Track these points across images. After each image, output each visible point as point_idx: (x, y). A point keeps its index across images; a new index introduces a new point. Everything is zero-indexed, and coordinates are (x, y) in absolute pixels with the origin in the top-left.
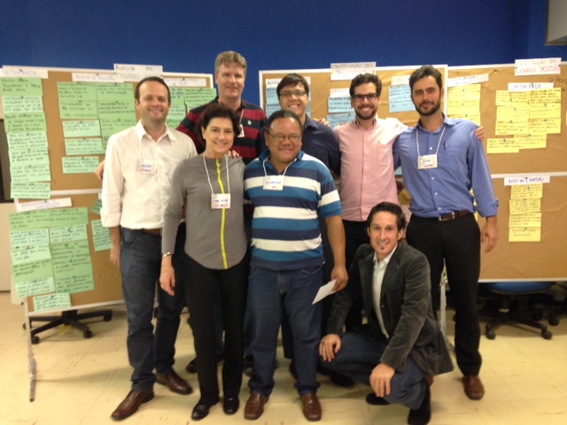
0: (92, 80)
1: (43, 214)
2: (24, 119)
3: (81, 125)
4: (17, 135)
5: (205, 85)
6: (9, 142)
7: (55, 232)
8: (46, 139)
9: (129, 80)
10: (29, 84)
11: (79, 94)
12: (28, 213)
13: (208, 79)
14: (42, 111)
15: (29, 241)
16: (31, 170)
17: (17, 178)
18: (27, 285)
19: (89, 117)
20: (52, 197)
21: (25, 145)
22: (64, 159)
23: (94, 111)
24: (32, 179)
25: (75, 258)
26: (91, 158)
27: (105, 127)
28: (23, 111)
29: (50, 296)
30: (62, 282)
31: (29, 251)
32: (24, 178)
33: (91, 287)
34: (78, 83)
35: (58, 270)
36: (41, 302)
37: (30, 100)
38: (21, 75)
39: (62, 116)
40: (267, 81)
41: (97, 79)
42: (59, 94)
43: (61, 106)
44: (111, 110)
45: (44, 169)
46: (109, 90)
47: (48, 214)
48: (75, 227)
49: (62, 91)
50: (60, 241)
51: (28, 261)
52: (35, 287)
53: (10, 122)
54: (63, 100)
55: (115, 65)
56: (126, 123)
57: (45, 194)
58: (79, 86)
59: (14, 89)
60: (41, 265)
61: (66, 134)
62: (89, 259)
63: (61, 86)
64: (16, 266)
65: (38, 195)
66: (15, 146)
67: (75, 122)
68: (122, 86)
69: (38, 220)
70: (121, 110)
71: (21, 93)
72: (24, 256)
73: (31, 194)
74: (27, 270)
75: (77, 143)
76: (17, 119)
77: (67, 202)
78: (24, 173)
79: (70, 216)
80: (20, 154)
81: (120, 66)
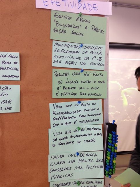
10: (90, 26)
37: (89, 50)
59: (69, 30)
66: (59, 122)
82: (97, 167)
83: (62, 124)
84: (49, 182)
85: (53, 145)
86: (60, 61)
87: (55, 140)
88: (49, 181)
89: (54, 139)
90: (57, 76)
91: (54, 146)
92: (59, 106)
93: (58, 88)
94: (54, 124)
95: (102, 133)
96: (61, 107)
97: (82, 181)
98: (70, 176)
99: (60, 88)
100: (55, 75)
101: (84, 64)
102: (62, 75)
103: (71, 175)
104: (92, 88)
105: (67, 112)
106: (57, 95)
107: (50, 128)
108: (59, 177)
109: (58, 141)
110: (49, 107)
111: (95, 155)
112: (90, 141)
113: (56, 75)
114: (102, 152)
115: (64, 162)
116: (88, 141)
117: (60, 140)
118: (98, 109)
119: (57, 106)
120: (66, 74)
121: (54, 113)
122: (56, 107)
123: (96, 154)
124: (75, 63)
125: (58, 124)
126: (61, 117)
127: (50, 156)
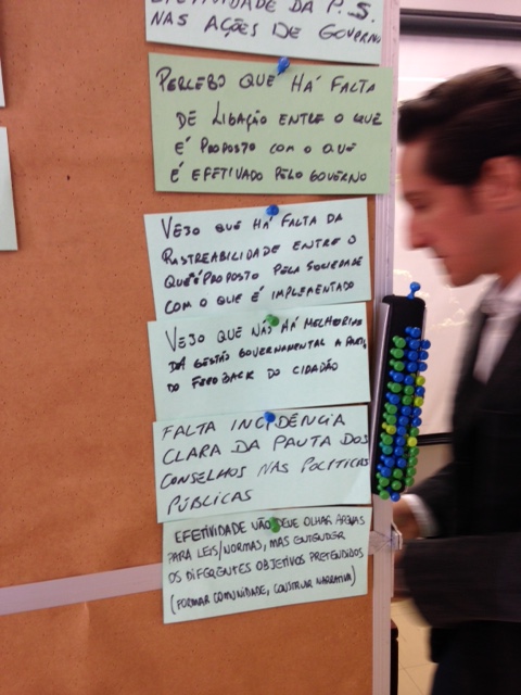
82: (343, 463)
83: (203, 303)
84: (161, 525)
85: (169, 386)
86: (181, 17)
87: (178, 366)
88: (159, 521)
89: (172, 363)
90: (171, 87)
91: (175, 388)
92: (188, 228)
93: (178, 146)
94: (170, 302)
95: (365, 337)
96: (196, 231)
97: (290, 516)
98: (240, 498)
99: (186, 145)
100: (162, 83)
101: (291, 33)
102: (193, 84)
103: (244, 497)
104: (327, 149)
105: (223, 254)
106: (175, 178)
107: (155, 319)
108: (197, 502)
109: (190, 372)
110: (144, 232)
111: (336, 421)
112: (318, 367)
113: (166, 84)
114: (366, 407)
115: (216, 450)
116: (310, 369)
117: (197, 365)
118: (352, 240)
119: (179, 225)
120: (210, 83)
121: (166, 259)
122: (176, 231)
123: (340, 416)
124: (249, 30)
125: (187, 305)
126: (197, 275)
127: (158, 428)
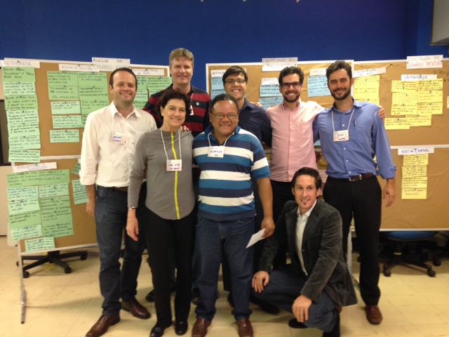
0: (74, 70)
1: (34, 175)
2: (21, 100)
3: (65, 105)
4: (15, 112)
5: (163, 74)
6: (8, 118)
7: (43, 189)
8: (37, 115)
9: (104, 70)
10: (24, 72)
11: (64, 81)
12: (22, 173)
13: (166, 70)
14: (35, 94)
15: (23, 195)
16: (25, 140)
17: (14, 146)
18: (20, 231)
19: (72, 99)
20: (42, 161)
21: (21, 120)
22: (51, 131)
23: (76, 94)
24: (26, 147)
25: (59, 210)
26: (73, 131)
27: (84, 107)
28: (20, 94)
29: (38, 239)
30: (48, 228)
31: (22, 204)
32: (20, 146)
33: (71, 233)
34: (64, 72)
35: (45, 219)
36: (31, 244)
37: (25, 85)
38: (18, 65)
39: (50, 98)
40: (212, 71)
41: (78, 69)
42: (49, 81)
43: (50, 90)
44: (89, 93)
45: (35, 139)
46: (87, 78)
47: (38, 174)
48: (59, 185)
49: (51, 78)
50: (47, 196)
51: (21, 211)
52: (26, 233)
53: (9, 102)
54: (51, 85)
55: (93, 58)
56: (101, 104)
57: (36, 159)
58: (64, 74)
59: (13, 76)
60: (32, 215)
61: (54, 112)
62: (70, 210)
63: (50, 74)
64: (12, 216)
65: (31, 160)
66: (13, 121)
67: (61, 103)
68: (98, 75)
69: (30, 180)
70: (98, 93)
71: (19, 80)
72: (18, 208)
73: (25, 159)
74: (20, 219)
75: (62, 119)
76: (15, 100)
77: (53, 165)
78: (19, 143)
79: (55, 177)
80: (16, 128)
81: (96, 59)
